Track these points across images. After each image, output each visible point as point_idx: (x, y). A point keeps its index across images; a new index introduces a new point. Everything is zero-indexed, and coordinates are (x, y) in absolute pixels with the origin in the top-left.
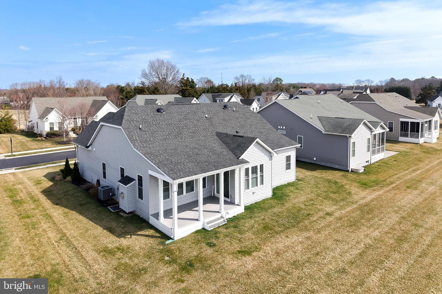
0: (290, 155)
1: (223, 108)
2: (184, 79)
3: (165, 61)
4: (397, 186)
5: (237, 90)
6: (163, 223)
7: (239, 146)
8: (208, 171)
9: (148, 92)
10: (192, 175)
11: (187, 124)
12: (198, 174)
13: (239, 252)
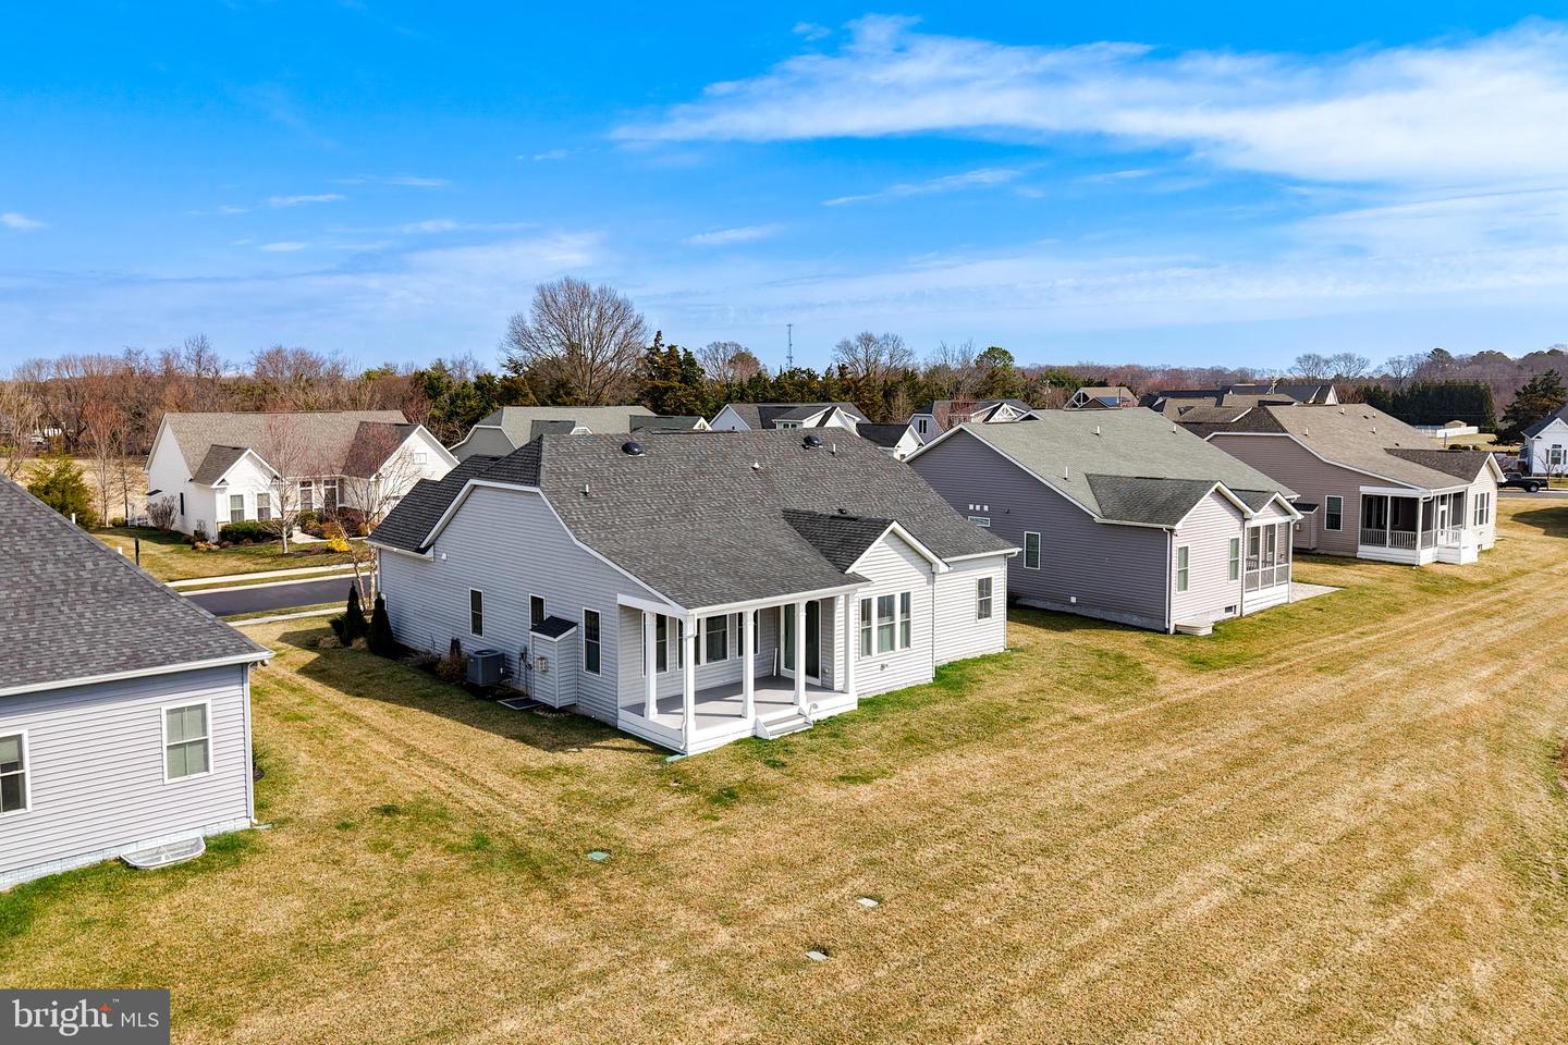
0: (990, 579)
1: (803, 446)
2: (658, 350)
3: (594, 288)
4: (1291, 666)
5: (846, 390)
6: (656, 722)
7: (845, 541)
8: (768, 596)
9: (533, 398)
10: (730, 602)
11: (704, 486)
12: (744, 600)
13: (842, 778)
